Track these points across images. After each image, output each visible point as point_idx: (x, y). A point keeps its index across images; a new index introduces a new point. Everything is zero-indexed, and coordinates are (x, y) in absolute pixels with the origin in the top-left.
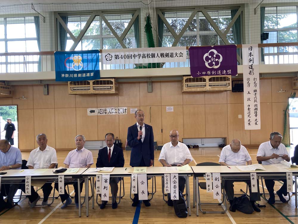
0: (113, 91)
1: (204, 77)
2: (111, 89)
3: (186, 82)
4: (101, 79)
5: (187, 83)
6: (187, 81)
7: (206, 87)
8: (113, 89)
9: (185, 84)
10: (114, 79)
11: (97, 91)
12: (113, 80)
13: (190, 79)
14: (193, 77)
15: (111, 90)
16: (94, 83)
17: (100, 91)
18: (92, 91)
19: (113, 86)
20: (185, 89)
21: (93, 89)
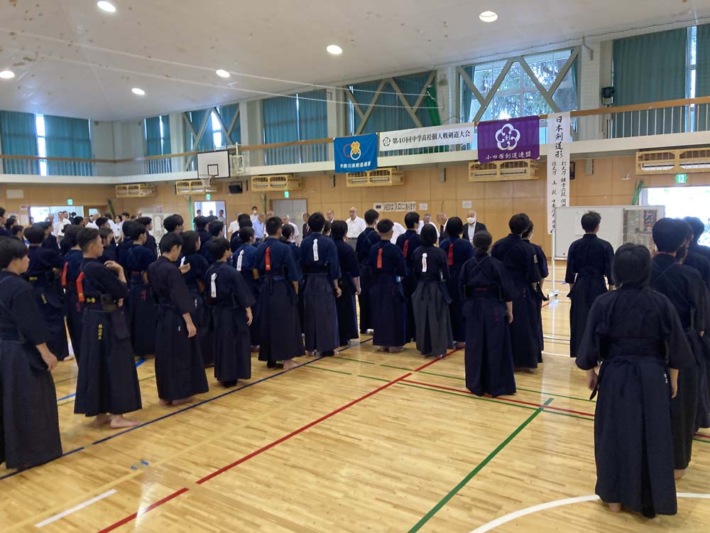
0: (391, 183)
2: (388, 180)
4: (379, 169)
5: (473, 171)
6: (473, 168)
7: (496, 176)
8: (390, 180)
9: (472, 173)
10: (391, 168)
11: (374, 183)
12: (390, 170)
13: (477, 165)
14: (481, 163)
15: (388, 182)
16: (371, 174)
17: (378, 184)
18: (369, 184)
19: (390, 177)
20: (472, 179)
21: (371, 181)
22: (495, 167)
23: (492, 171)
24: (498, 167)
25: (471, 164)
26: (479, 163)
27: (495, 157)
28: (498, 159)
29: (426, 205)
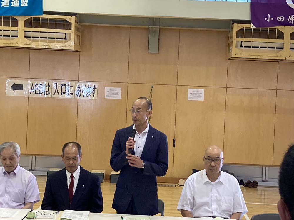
0: (70, 44)
1: (280, 28)
2: (66, 39)
3: (237, 37)
4: (45, 16)
5: (240, 39)
6: (240, 33)
7: (282, 52)
8: (70, 39)
9: (237, 42)
10: (74, 17)
11: (33, 41)
12: (72, 20)
13: (248, 30)
14: (254, 27)
15: (65, 42)
16: (28, 24)
17: (41, 43)
18: (21, 41)
19: (70, 34)
20: (236, 52)
21: (25, 37)
22: (281, 36)
23: (276, 42)
24: (287, 36)
25: (237, 27)
26: (252, 26)
27: (281, 19)
28: (286, 23)
29: (119, 90)
